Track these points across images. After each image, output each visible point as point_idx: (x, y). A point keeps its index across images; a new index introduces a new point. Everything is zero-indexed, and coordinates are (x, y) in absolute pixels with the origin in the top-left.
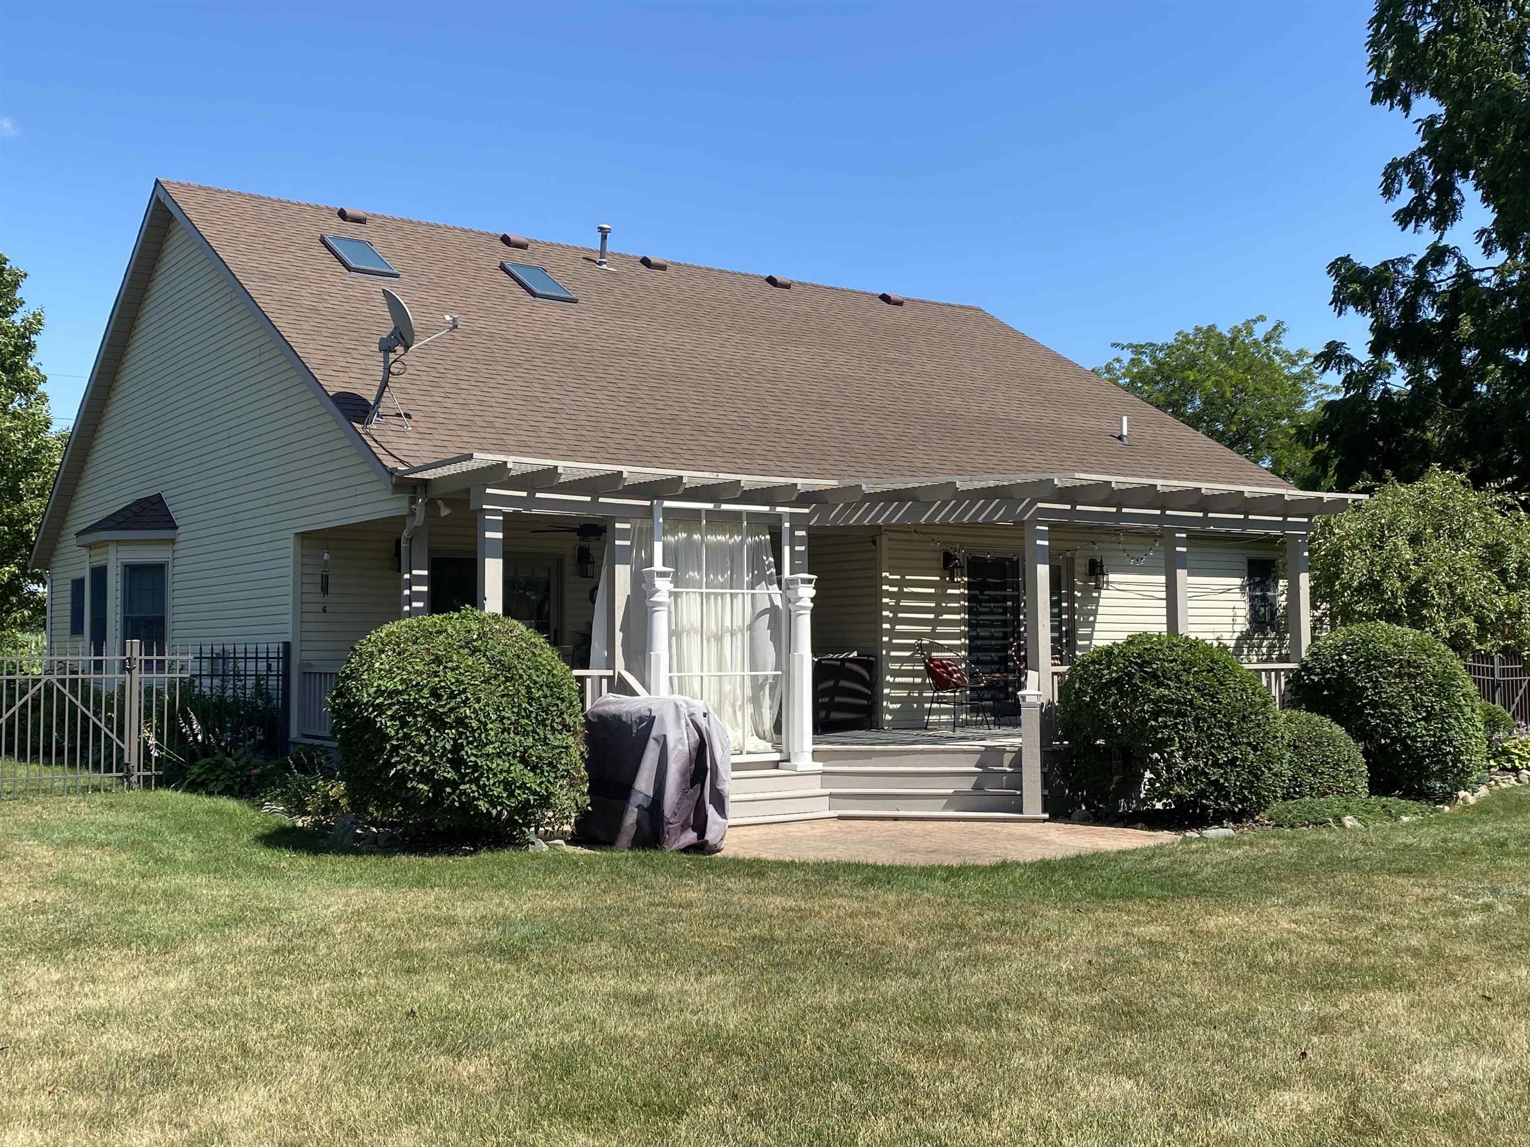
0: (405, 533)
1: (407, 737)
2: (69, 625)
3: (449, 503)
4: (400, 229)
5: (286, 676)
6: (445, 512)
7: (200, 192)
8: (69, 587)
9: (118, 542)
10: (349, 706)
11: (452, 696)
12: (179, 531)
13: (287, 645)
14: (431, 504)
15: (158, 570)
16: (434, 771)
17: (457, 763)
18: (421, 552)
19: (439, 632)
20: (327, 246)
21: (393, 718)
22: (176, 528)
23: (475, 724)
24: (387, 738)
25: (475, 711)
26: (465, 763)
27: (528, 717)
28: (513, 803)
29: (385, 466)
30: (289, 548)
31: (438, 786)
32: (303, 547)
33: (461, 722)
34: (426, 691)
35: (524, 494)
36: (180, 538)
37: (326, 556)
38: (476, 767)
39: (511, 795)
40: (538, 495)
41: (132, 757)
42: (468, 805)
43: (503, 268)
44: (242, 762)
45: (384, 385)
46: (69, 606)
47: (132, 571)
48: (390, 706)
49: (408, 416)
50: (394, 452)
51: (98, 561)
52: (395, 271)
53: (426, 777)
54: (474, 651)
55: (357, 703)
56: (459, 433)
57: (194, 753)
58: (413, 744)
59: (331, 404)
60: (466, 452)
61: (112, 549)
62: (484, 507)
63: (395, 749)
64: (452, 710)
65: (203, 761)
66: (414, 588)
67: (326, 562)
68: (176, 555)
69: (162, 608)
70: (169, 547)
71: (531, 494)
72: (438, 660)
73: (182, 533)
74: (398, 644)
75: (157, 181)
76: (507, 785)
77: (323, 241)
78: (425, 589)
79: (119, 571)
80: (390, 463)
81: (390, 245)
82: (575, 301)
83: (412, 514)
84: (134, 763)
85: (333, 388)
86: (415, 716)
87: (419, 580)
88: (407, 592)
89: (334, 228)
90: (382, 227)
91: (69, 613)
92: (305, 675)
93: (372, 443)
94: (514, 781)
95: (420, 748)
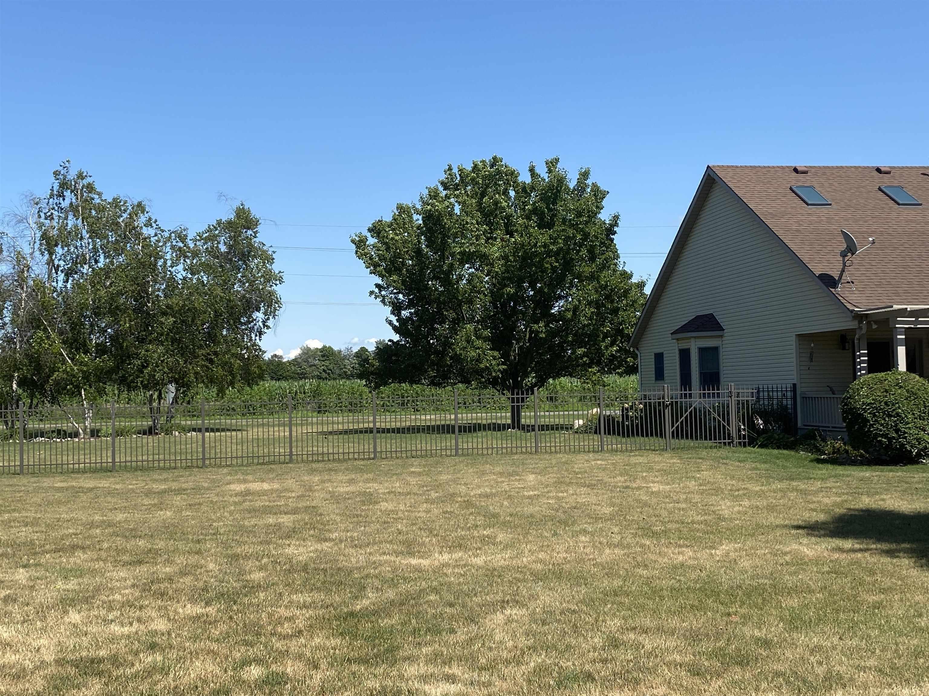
0: (857, 336)
1: (876, 421)
2: (654, 376)
3: (876, 322)
4: (824, 174)
5: (794, 398)
6: (874, 327)
7: (729, 170)
8: (653, 357)
9: (695, 337)
10: (851, 409)
11: (893, 405)
12: (726, 331)
13: (794, 385)
14: (869, 323)
15: (716, 349)
16: (888, 434)
17: (897, 431)
18: (864, 343)
19: (885, 380)
20: (794, 192)
21: (870, 413)
22: (724, 330)
23: (903, 416)
24: (869, 421)
25: (903, 411)
26: (901, 431)
27: (924, 413)
28: (921, 447)
29: (848, 309)
30: (793, 341)
31: (890, 439)
32: (799, 340)
33: (898, 415)
34: (883, 404)
35: (914, 319)
36: (726, 335)
37: (812, 345)
38: (905, 433)
39: (919, 444)
40: (920, 319)
41: (734, 434)
42: (902, 445)
43: (880, 189)
44: (781, 436)
45: (843, 271)
46: (654, 366)
47: (702, 351)
48: (869, 409)
49: (853, 283)
50: (851, 301)
51: (684, 346)
52: (830, 202)
53: (885, 436)
54: (901, 387)
55: (855, 408)
56: (876, 289)
57: (760, 432)
58: (879, 423)
59: (817, 279)
60: (890, 304)
61: (693, 340)
62: (897, 326)
63: (872, 425)
64: (894, 410)
65: (764, 436)
66: (862, 358)
67: (812, 348)
68: (724, 342)
69: (718, 369)
70: (720, 339)
71: (917, 319)
72: (886, 391)
73: (727, 333)
74: (869, 385)
75: (708, 167)
76: (918, 440)
77: (791, 189)
78: (866, 358)
79: (697, 350)
80: (851, 308)
81: (822, 185)
82: (921, 205)
83: (860, 328)
84: (734, 436)
85: (817, 273)
86: (879, 413)
87: (863, 355)
88: (858, 360)
89: (795, 180)
90: (816, 174)
91: (654, 369)
92: (803, 398)
93: (840, 298)
94: (920, 438)
95: (882, 425)
